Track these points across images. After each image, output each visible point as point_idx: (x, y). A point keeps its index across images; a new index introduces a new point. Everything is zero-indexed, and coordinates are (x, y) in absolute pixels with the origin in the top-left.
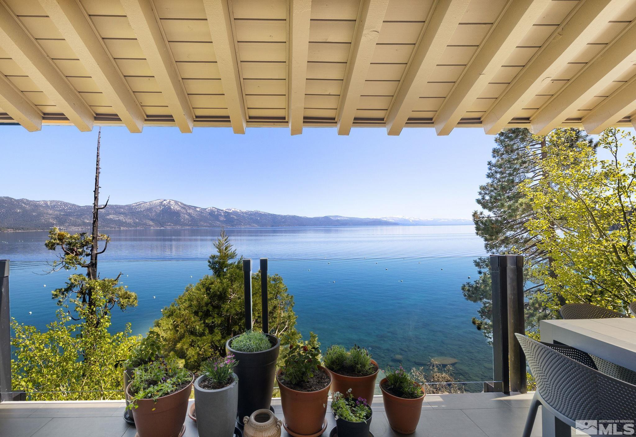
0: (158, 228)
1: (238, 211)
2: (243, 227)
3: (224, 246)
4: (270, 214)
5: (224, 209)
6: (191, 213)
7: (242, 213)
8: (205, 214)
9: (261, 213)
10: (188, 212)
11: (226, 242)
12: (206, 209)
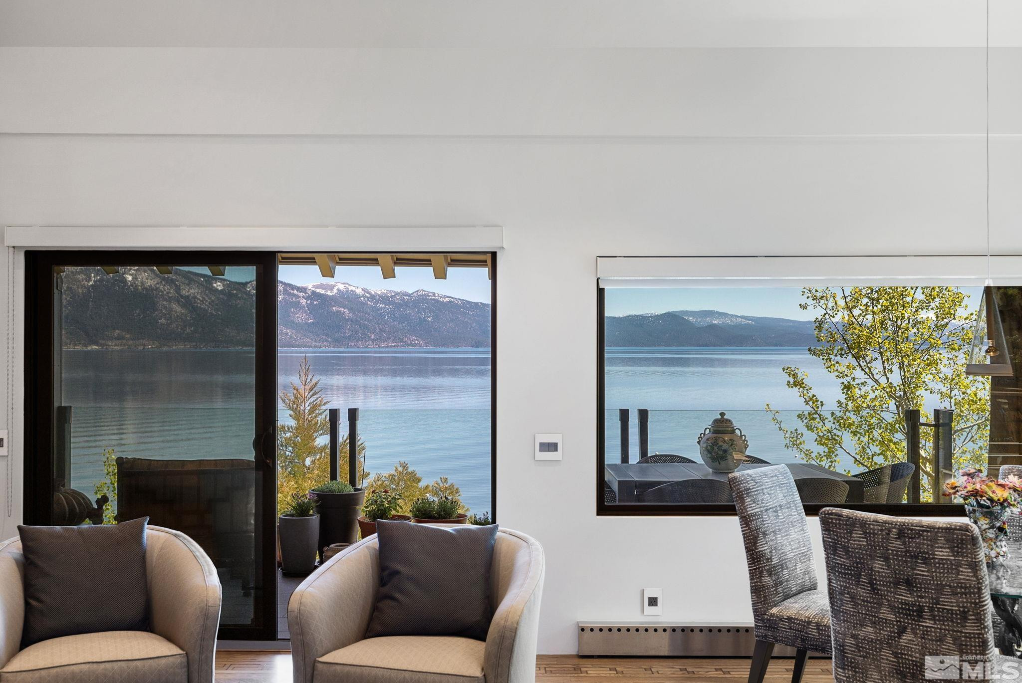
0: (78, 348)
1: (359, 291)
2: (373, 347)
3: (307, 404)
4: (470, 302)
5: (310, 286)
6: (195, 298)
7: (373, 297)
8: (240, 303)
9: (437, 301)
10: (184, 293)
11: (313, 395)
12: (247, 283)
